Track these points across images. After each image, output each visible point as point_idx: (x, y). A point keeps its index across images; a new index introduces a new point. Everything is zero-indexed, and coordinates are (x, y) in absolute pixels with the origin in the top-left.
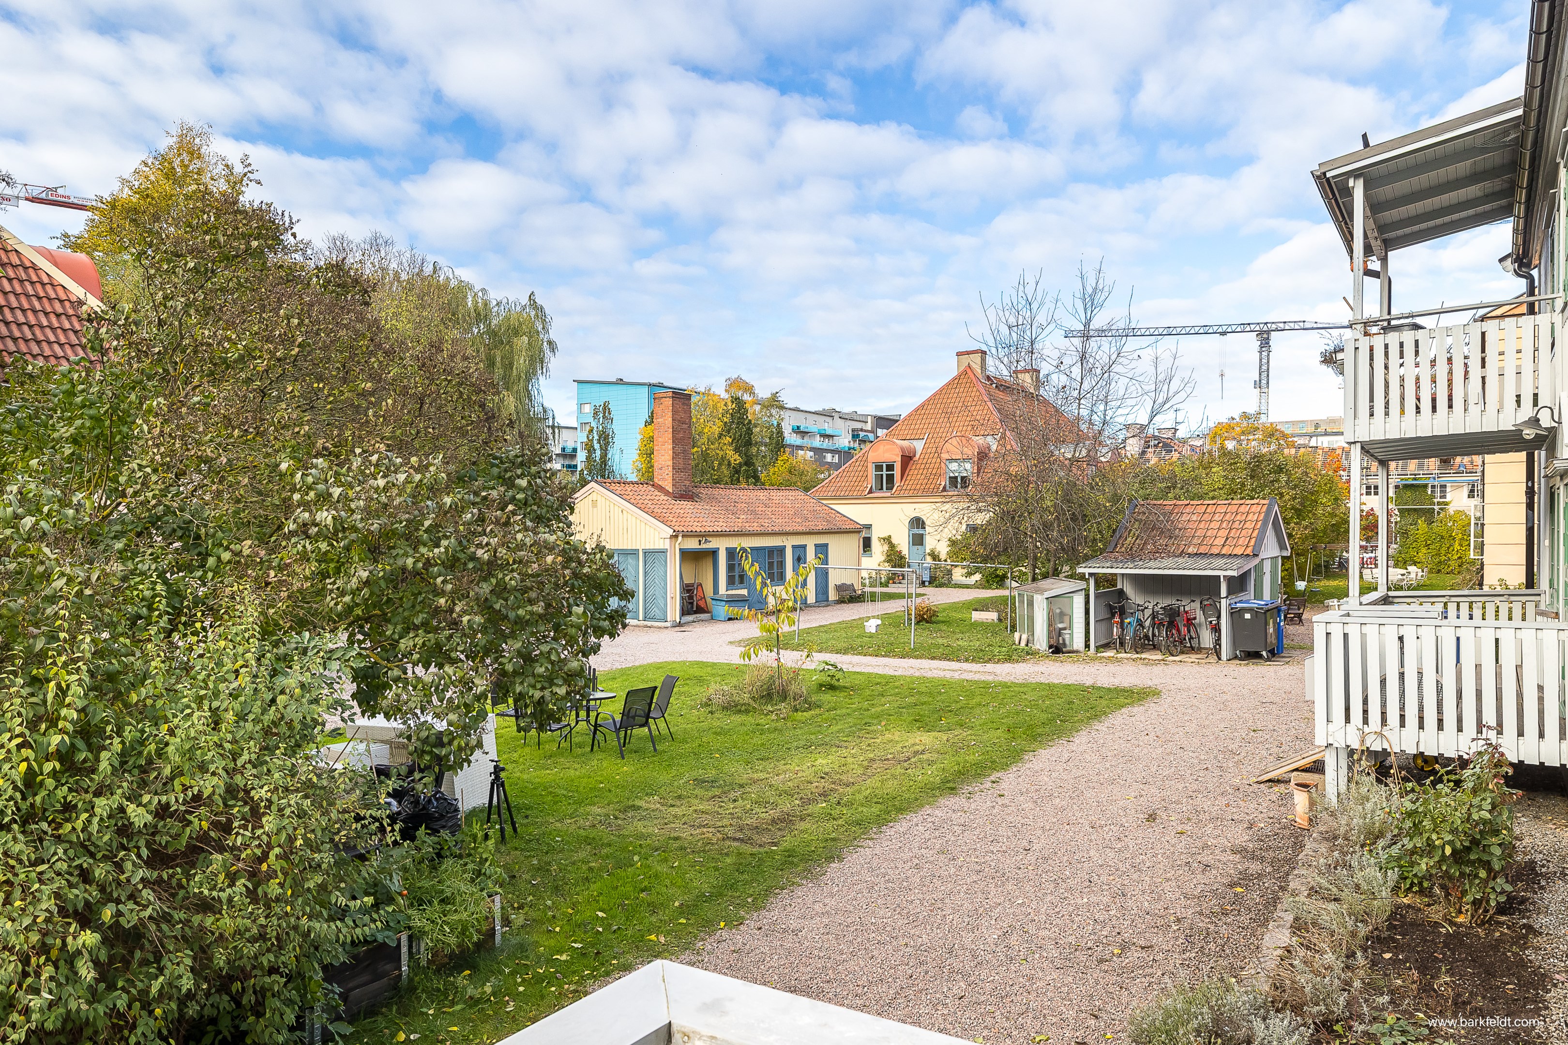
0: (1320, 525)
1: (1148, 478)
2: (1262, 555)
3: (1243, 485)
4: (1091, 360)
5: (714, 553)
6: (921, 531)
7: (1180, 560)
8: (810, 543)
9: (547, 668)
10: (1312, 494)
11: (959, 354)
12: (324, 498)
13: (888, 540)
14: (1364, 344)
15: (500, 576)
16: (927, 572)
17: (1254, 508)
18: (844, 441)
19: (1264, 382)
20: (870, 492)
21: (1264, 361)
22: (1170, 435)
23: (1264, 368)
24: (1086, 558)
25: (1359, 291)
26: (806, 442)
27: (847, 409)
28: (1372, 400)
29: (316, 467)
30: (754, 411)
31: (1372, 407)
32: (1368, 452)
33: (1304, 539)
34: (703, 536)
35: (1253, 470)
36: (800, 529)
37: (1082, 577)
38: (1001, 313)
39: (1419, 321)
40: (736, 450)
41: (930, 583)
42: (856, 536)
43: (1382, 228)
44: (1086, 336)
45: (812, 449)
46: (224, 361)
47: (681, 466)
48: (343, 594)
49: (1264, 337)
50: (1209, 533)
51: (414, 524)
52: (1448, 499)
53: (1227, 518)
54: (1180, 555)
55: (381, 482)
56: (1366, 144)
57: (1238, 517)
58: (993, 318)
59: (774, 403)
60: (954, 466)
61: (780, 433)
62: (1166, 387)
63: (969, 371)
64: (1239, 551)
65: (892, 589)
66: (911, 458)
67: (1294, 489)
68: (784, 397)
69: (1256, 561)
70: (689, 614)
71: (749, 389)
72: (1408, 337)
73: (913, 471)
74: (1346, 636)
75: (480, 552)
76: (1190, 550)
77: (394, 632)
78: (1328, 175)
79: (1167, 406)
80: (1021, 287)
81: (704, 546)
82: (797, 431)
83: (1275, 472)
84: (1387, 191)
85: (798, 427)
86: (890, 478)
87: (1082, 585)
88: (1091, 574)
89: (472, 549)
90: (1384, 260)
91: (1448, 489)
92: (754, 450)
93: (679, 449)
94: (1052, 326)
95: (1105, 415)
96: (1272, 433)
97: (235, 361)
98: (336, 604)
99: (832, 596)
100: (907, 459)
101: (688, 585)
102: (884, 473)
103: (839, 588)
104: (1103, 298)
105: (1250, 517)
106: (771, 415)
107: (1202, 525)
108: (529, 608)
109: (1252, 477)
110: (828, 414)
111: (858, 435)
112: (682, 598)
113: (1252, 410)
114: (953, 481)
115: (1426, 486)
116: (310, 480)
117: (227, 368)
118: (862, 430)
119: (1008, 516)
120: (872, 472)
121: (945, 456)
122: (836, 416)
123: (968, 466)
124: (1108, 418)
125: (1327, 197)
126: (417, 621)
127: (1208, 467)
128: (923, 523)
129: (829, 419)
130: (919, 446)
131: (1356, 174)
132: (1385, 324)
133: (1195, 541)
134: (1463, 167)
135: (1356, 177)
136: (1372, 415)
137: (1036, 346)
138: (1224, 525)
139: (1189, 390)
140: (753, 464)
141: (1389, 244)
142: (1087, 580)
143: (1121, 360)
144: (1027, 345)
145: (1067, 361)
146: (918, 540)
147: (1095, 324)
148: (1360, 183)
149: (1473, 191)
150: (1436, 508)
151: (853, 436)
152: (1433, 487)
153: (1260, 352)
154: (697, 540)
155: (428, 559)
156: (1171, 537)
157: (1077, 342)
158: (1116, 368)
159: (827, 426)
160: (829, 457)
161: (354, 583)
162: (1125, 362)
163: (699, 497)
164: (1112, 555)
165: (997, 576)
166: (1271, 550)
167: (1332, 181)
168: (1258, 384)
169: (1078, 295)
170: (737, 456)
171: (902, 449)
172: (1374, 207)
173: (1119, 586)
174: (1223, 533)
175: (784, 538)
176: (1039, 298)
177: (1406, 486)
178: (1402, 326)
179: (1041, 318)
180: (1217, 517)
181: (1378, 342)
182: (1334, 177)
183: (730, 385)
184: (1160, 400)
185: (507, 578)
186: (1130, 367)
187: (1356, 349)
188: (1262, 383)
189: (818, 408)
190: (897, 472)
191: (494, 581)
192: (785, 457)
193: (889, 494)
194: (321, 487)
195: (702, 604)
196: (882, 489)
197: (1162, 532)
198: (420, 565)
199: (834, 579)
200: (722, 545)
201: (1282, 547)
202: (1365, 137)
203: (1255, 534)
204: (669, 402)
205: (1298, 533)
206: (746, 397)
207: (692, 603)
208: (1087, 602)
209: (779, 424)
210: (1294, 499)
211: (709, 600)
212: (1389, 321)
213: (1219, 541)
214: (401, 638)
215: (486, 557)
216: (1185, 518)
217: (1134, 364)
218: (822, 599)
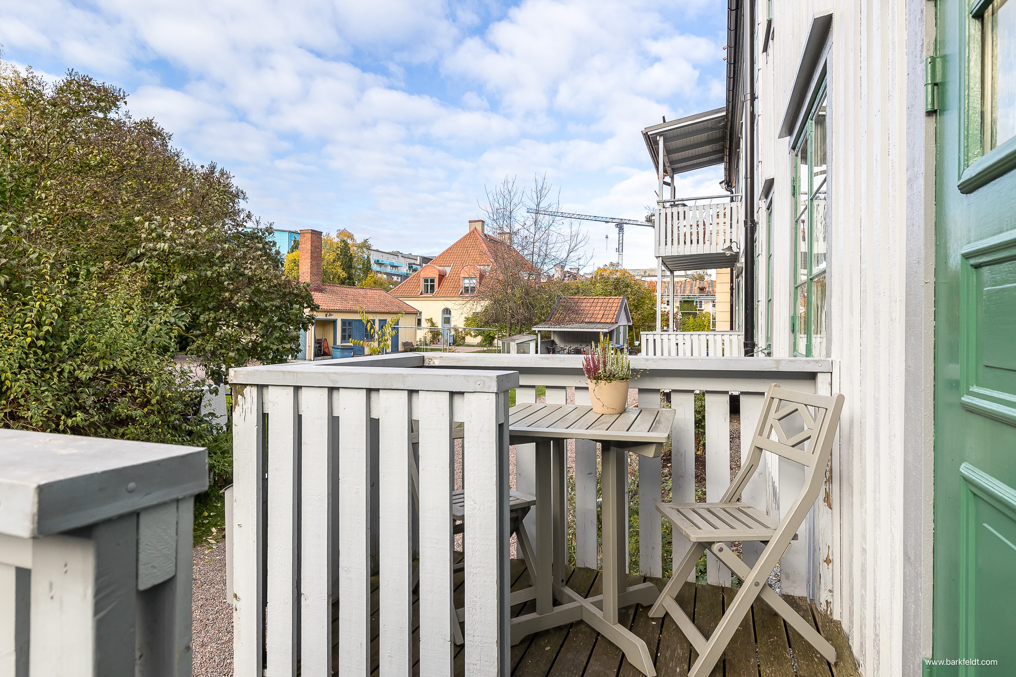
0: (646, 314)
1: (566, 288)
2: (619, 324)
3: (611, 293)
4: (540, 223)
5: (334, 322)
6: (448, 316)
7: (582, 325)
8: (389, 318)
9: (280, 334)
10: (642, 298)
11: (470, 222)
12: (161, 237)
13: (430, 320)
14: (663, 211)
15: (257, 285)
16: (452, 338)
17: (616, 301)
18: (404, 270)
19: (621, 249)
20: (421, 294)
21: (621, 238)
22: (576, 272)
23: (621, 242)
24: (536, 324)
25: (661, 189)
26: (382, 269)
27: (406, 252)
28: (666, 238)
29: (156, 220)
30: (353, 250)
31: (666, 241)
32: (665, 264)
33: (639, 320)
34: (328, 312)
35: (615, 286)
36: (383, 310)
37: (534, 333)
38: (495, 197)
39: (685, 202)
40: (343, 269)
41: (453, 344)
42: (414, 316)
43: (672, 163)
44: (537, 212)
45: (385, 273)
46: (88, 165)
47: (315, 273)
48: (169, 288)
49: (620, 226)
50: (595, 312)
51: (210, 255)
52: (703, 308)
53: (603, 305)
54: (581, 323)
55: (192, 232)
56: (664, 121)
57: (609, 305)
58: (491, 199)
59: (365, 245)
60: (467, 281)
61: (369, 261)
62: (575, 239)
63: (475, 231)
64: (609, 321)
65: (433, 346)
66: (444, 276)
67: (634, 295)
68: (370, 242)
69: (616, 326)
70: (318, 356)
71: (351, 237)
72: (681, 209)
73: (445, 283)
74: (654, 340)
75: (246, 272)
76: (586, 320)
77: (197, 312)
78: (649, 133)
79: (576, 248)
80: (506, 184)
81: (328, 318)
82: (378, 263)
83: (626, 287)
84: (676, 156)
85: (378, 261)
86: (432, 287)
87: (534, 337)
88: (539, 331)
89: (242, 270)
90: (672, 178)
91: (703, 303)
92: (353, 271)
93: (314, 263)
94: (521, 205)
95: (546, 252)
96: (625, 272)
97: (95, 166)
98: (165, 294)
99: (400, 348)
100: (442, 277)
101: (318, 340)
102: (429, 283)
103: (405, 344)
104: (546, 192)
105: (614, 305)
106: (364, 252)
107: (592, 308)
108: (272, 303)
109: (615, 289)
110: (395, 254)
111: (412, 267)
112: (315, 347)
113: (615, 262)
114: (467, 290)
115: (693, 301)
116: (153, 226)
117: (90, 169)
118: (414, 264)
119: (496, 301)
120: (422, 283)
121: (462, 275)
122: (400, 255)
123: (474, 281)
124: (548, 253)
125: (648, 144)
126: (210, 306)
127: (594, 284)
128: (450, 311)
129: (396, 257)
130: (448, 270)
131: (660, 134)
132: (673, 203)
133: (589, 316)
134: (703, 137)
135: (660, 136)
136: (666, 244)
137: (513, 214)
138: (602, 308)
139: (586, 240)
140: (353, 279)
141: (675, 171)
142: (537, 335)
143: (553, 224)
144: (508, 213)
145: (528, 223)
146: (447, 321)
147: (543, 205)
148: (662, 138)
149: (707, 148)
150: (698, 312)
151: (409, 267)
152: (696, 302)
153: (619, 234)
154: (325, 314)
155: (219, 272)
156: (577, 314)
157: (534, 215)
158: (552, 228)
159: (395, 261)
160: (395, 278)
161: (177, 283)
162: (556, 225)
163: (325, 291)
164: (549, 322)
165: (490, 337)
166: (623, 321)
167: (650, 137)
168: (618, 250)
169: (534, 190)
170: (344, 273)
171: (439, 271)
172: (668, 152)
173: (552, 339)
174: (602, 312)
175: (374, 315)
176: (514, 190)
177: (685, 301)
178: (679, 204)
179: (515, 200)
180: (599, 305)
181: (669, 211)
182: (651, 135)
183: (340, 234)
184: (573, 246)
185: (261, 286)
186: (558, 228)
187: (660, 214)
188: (620, 249)
189: (390, 251)
190: (436, 281)
191: (253, 288)
192: (372, 275)
193: (431, 296)
194: (159, 230)
195: (326, 350)
196: (427, 292)
197: (573, 312)
198: (215, 275)
199: (401, 340)
200: (339, 318)
201: (628, 321)
202: (664, 117)
203: (616, 313)
204: (309, 236)
205: (636, 317)
206: (349, 241)
207: (321, 350)
208: (537, 347)
209: (368, 257)
210: (634, 300)
211: (331, 348)
212: (674, 202)
213: (600, 316)
214: (201, 314)
215: (250, 274)
216: (584, 305)
217: (560, 227)
218: (395, 349)
